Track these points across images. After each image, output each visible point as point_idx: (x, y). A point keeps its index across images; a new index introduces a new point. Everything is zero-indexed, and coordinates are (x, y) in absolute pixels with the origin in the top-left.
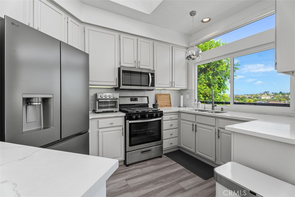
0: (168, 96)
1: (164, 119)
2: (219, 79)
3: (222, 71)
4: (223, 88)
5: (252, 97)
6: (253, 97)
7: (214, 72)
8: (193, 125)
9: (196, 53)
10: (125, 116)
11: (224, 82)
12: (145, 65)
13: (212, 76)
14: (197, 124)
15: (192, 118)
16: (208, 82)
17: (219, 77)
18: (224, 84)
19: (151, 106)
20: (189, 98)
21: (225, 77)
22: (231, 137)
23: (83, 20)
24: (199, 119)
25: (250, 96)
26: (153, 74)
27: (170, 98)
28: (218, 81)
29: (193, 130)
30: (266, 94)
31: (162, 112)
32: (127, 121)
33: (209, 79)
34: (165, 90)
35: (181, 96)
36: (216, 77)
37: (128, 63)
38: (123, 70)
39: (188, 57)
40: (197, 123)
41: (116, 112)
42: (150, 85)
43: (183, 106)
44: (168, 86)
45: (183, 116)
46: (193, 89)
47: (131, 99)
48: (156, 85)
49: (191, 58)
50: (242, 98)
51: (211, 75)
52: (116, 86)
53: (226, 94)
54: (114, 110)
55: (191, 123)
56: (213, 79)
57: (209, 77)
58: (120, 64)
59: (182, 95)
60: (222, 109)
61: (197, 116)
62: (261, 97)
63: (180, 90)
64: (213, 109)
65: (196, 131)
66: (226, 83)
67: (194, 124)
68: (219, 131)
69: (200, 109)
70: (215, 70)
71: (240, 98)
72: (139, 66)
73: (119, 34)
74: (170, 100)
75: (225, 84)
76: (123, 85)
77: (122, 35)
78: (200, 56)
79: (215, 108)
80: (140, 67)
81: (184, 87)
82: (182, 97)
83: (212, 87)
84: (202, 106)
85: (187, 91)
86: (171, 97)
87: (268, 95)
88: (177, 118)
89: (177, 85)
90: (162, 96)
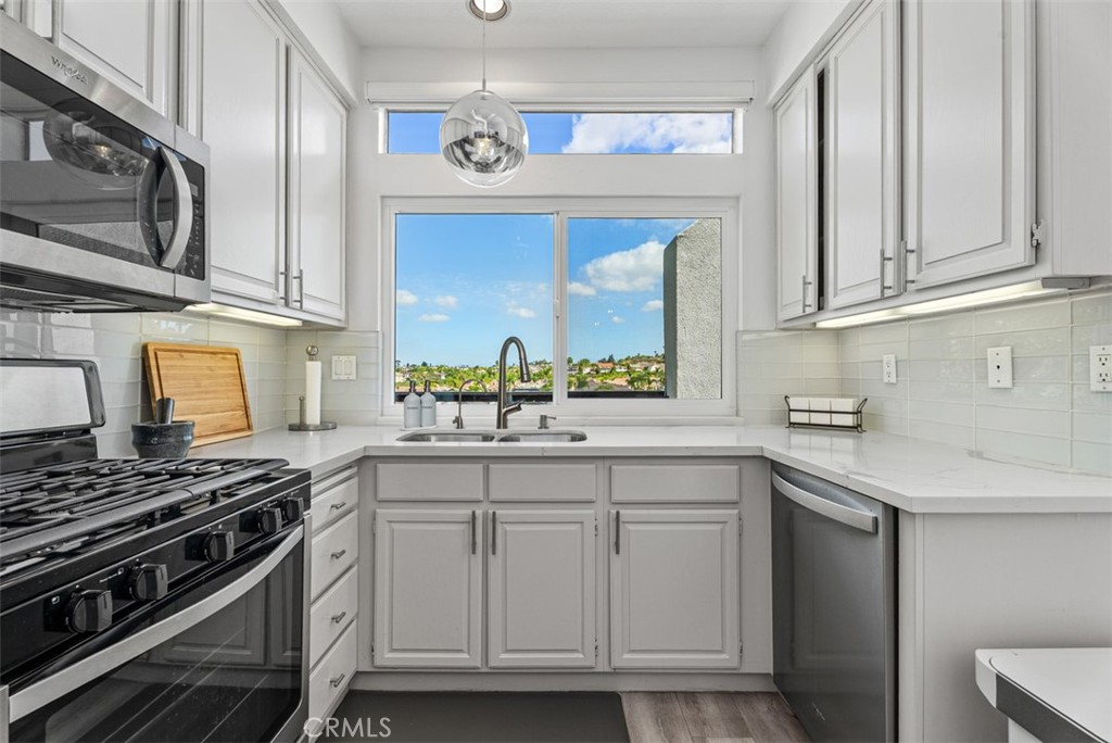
0: (225, 367)
8: (473, 518)
14: (499, 512)
20: (353, 377)
26: (194, 175)
27: (241, 376)
29: (474, 545)
35: (309, 364)
43: (324, 421)
44: (269, 294)
46: (379, 329)
55: (465, 512)
59: (312, 356)
60: (544, 418)
61: (493, 466)
64: (502, 422)
67: (480, 512)
74: (243, 389)
82: (314, 369)
86: (245, 371)
88: (355, 500)
89: (312, 297)
90: (192, 361)
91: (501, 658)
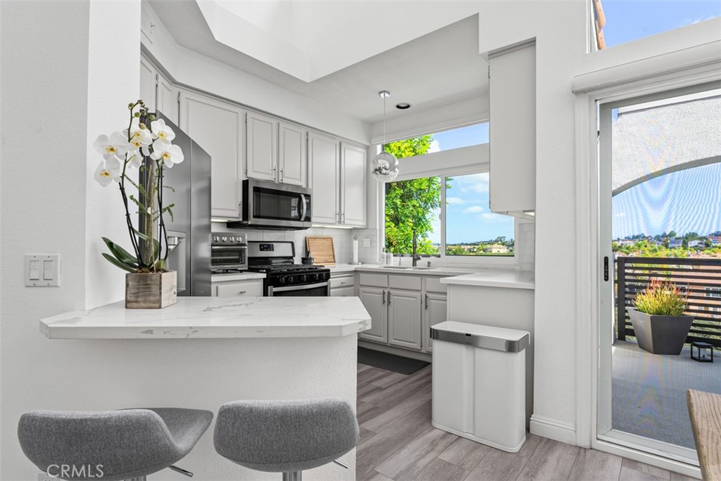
0: (327, 243)
1: (331, 286)
2: (414, 206)
3: (421, 189)
4: (422, 227)
5: (474, 248)
6: (478, 249)
7: (406, 190)
8: (384, 293)
9: (390, 164)
10: (264, 279)
11: (423, 215)
12: (292, 177)
13: (400, 198)
14: (391, 291)
15: (383, 281)
16: (392, 212)
17: (414, 202)
18: (425, 219)
19: (297, 261)
20: (369, 246)
21: (426, 202)
22: (446, 304)
23: (178, 80)
24: (395, 281)
25: (472, 247)
26: (308, 196)
27: (332, 246)
28: (412, 211)
29: (384, 302)
30: (500, 242)
31: (329, 270)
32: (269, 287)
33: (395, 208)
34: (323, 228)
35: (354, 241)
36: (409, 203)
37: (262, 173)
38: (254, 187)
39: (376, 170)
40: (391, 288)
41: (241, 271)
42: (303, 219)
43: (359, 262)
44: (333, 221)
45: (364, 279)
46: (378, 228)
47: (261, 246)
48: (313, 219)
49: (380, 172)
50: (456, 251)
51: (398, 197)
52: (238, 218)
53: (427, 239)
54: (240, 267)
55: (381, 290)
56: (403, 206)
57: (394, 200)
58: (246, 173)
59: (355, 239)
60: (429, 263)
61: (390, 276)
62: (491, 248)
63: (351, 230)
64: (414, 264)
65: (389, 303)
66: (427, 216)
67: (386, 291)
68: (426, 297)
69: (392, 265)
70: (406, 187)
71: (453, 252)
72: (280, 179)
73: (246, 111)
74: (333, 250)
75: (427, 218)
76: (254, 217)
77: (251, 114)
78: (396, 170)
79: (418, 262)
80: (284, 182)
81: (360, 223)
82: (356, 243)
83: (401, 225)
84: (394, 261)
85: (365, 233)
86: (334, 244)
87: (503, 244)
88: (352, 283)
89: (348, 219)
90: (317, 241)
91: (393, 341)
